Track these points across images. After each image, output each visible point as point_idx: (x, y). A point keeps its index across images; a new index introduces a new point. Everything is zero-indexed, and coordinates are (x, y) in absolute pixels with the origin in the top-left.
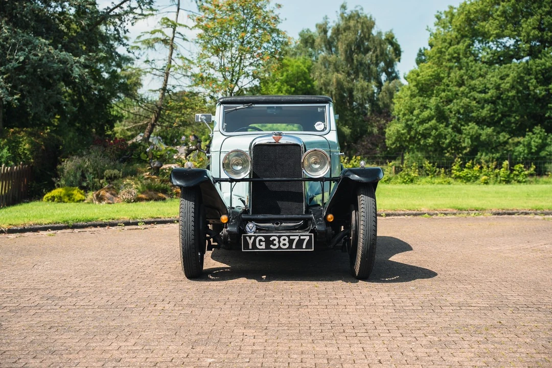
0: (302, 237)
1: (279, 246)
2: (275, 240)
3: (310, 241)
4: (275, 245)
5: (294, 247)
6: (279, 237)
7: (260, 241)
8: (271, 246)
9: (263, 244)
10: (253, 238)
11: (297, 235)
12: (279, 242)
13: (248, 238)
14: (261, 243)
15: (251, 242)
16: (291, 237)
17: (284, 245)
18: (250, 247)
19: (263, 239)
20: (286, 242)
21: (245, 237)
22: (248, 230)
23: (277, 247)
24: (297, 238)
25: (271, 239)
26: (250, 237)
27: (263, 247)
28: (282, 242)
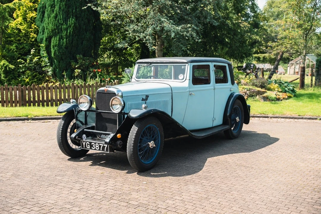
0: (104, 145)
1: (95, 148)
2: (93, 145)
3: (107, 147)
4: (93, 147)
5: (101, 150)
6: (95, 143)
7: (88, 144)
8: (92, 148)
9: (89, 146)
10: (85, 142)
11: (102, 144)
12: (95, 146)
13: (83, 142)
14: (88, 146)
15: (84, 144)
16: (100, 144)
17: (97, 148)
18: (84, 147)
19: (89, 144)
20: (98, 146)
21: (82, 141)
22: (83, 138)
23: (94, 148)
24: (102, 145)
25: (92, 144)
26: (84, 141)
27: (89, 148)
28: (96, 146)
